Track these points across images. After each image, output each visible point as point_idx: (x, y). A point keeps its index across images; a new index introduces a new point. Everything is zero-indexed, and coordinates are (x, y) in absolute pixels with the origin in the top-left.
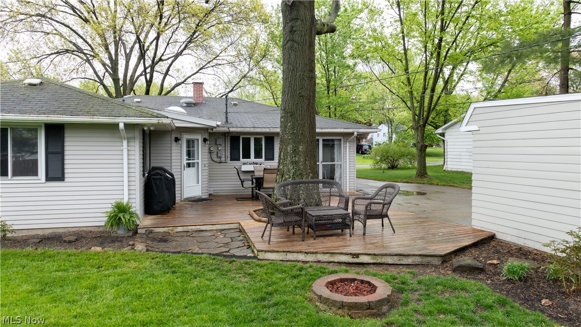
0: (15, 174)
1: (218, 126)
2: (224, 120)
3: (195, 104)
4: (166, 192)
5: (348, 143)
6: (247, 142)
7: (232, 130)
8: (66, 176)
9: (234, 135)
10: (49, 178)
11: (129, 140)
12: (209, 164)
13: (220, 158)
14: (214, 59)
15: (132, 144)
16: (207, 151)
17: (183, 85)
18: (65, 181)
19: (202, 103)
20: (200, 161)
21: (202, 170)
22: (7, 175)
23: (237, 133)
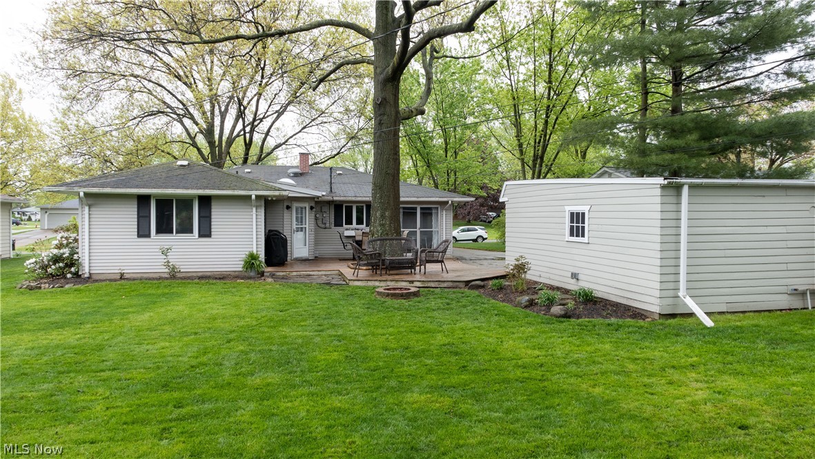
0: (177, 233)
1: (323, 196)
2: (329, 190)
3: (301, 174)
4: (282, 248)
5: (444, 211)
6: (349, 210)
7: (335, 198)
8: (212, 233)
9: (337, 203)
10: (201, 236)
11: (257, 207)
12: (316, 231)
13: (325, 224)
14: (319, 116)
15: (259, 210)
16: (313, 217)
17: (284, 146)
18: (212, 236)
19: (308, 173)
20: (307, 226)
21: (309, 234)
22: (173, 233)
23: (340, 201)
